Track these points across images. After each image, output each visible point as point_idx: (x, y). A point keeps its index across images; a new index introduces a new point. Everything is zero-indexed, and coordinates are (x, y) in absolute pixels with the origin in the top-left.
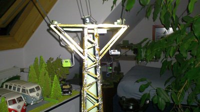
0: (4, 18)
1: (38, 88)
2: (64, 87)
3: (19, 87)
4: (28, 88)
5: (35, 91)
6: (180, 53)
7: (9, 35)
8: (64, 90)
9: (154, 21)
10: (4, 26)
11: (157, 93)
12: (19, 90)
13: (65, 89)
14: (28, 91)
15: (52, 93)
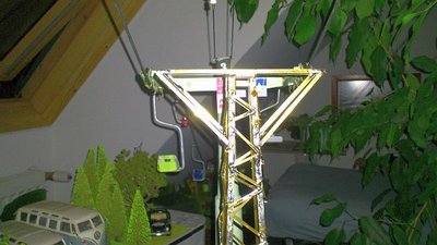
0: (9, 61)
1: (97, 220)
2: (153, 217)
3: (55, 219)
4: (76, 222)
5: (91, 228)
6: (409, 138)
7: (20, 97)
8: (155, 225)
9: (348, 68)
10: (10, 78)
11: (360, 229)
12: (53, 224)
13: (155, 221)
14: (77, 227)
15: (129, 230)
